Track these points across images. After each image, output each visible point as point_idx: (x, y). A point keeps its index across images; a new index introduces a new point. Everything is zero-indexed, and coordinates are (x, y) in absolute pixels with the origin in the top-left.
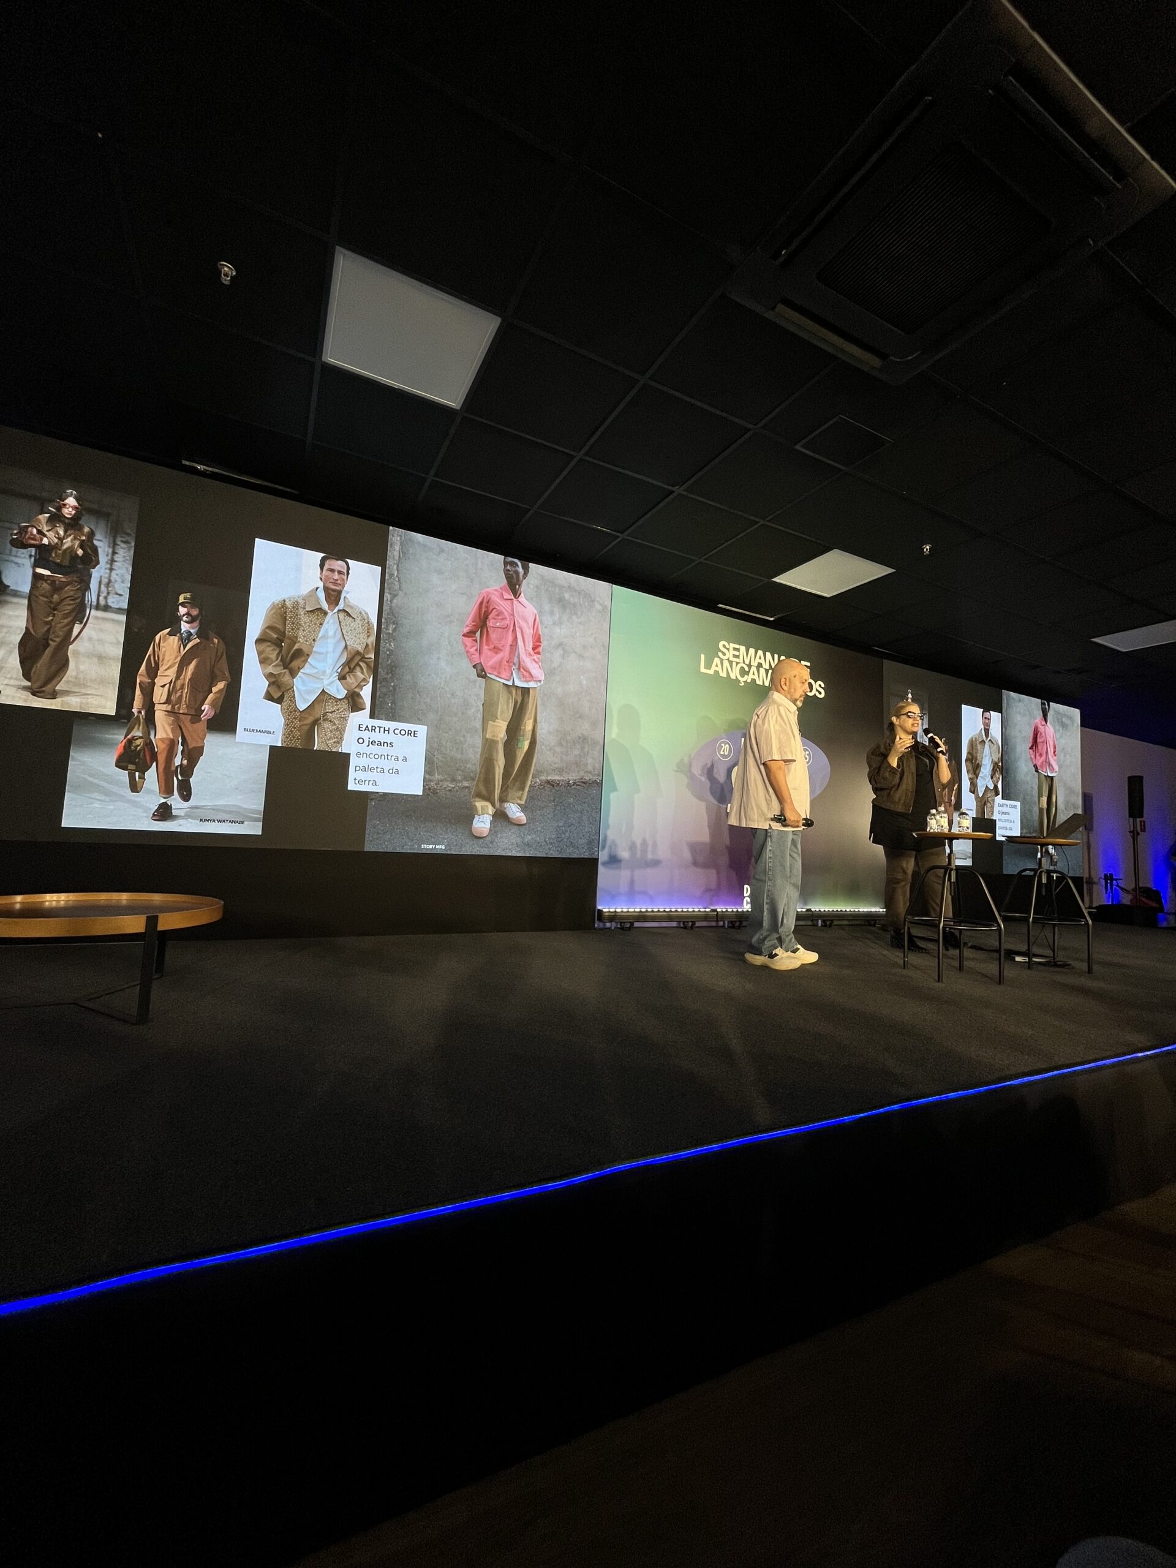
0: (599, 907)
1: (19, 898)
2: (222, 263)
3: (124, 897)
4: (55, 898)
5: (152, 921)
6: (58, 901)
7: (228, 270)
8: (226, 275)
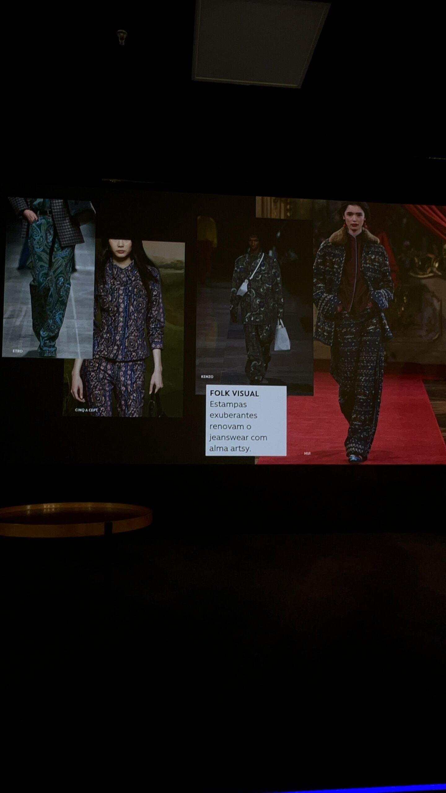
1: (29, 507)
2: (119, 31)
3: (89, 506)
4: (49, 506)
5: (109, 527)
6: (51, 509)
7: (122, 34)
8: (122, 39)
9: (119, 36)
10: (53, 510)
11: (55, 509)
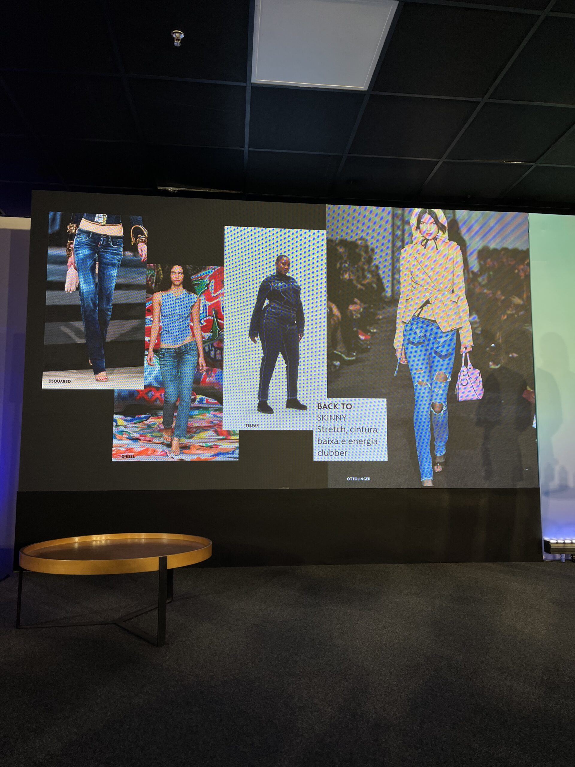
0: (546, 538)
1: (77, 539)
2: (174, 31)
3: (143, 537)
4: (99, 538)
5: (163, 562)
6: (101, 541)
7: (179, 35)
8: (178, 40)
9: (174, 36)
10: (103, 542)
11: (106, 540)
